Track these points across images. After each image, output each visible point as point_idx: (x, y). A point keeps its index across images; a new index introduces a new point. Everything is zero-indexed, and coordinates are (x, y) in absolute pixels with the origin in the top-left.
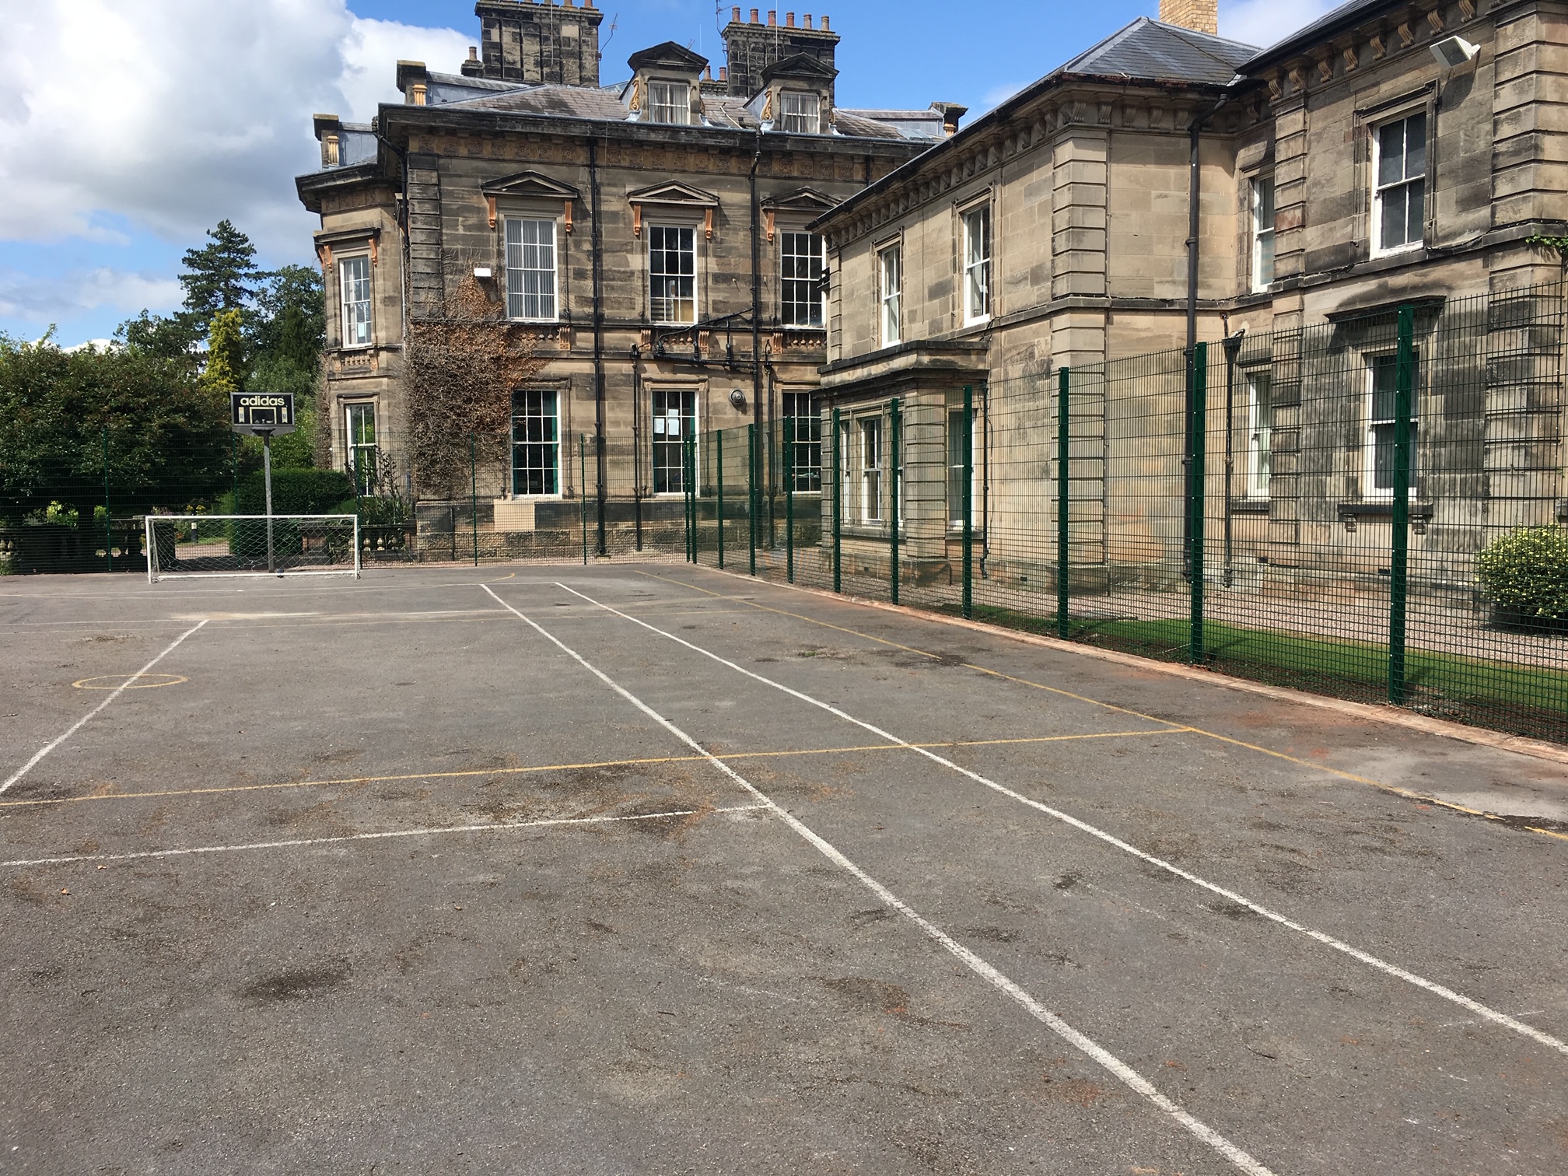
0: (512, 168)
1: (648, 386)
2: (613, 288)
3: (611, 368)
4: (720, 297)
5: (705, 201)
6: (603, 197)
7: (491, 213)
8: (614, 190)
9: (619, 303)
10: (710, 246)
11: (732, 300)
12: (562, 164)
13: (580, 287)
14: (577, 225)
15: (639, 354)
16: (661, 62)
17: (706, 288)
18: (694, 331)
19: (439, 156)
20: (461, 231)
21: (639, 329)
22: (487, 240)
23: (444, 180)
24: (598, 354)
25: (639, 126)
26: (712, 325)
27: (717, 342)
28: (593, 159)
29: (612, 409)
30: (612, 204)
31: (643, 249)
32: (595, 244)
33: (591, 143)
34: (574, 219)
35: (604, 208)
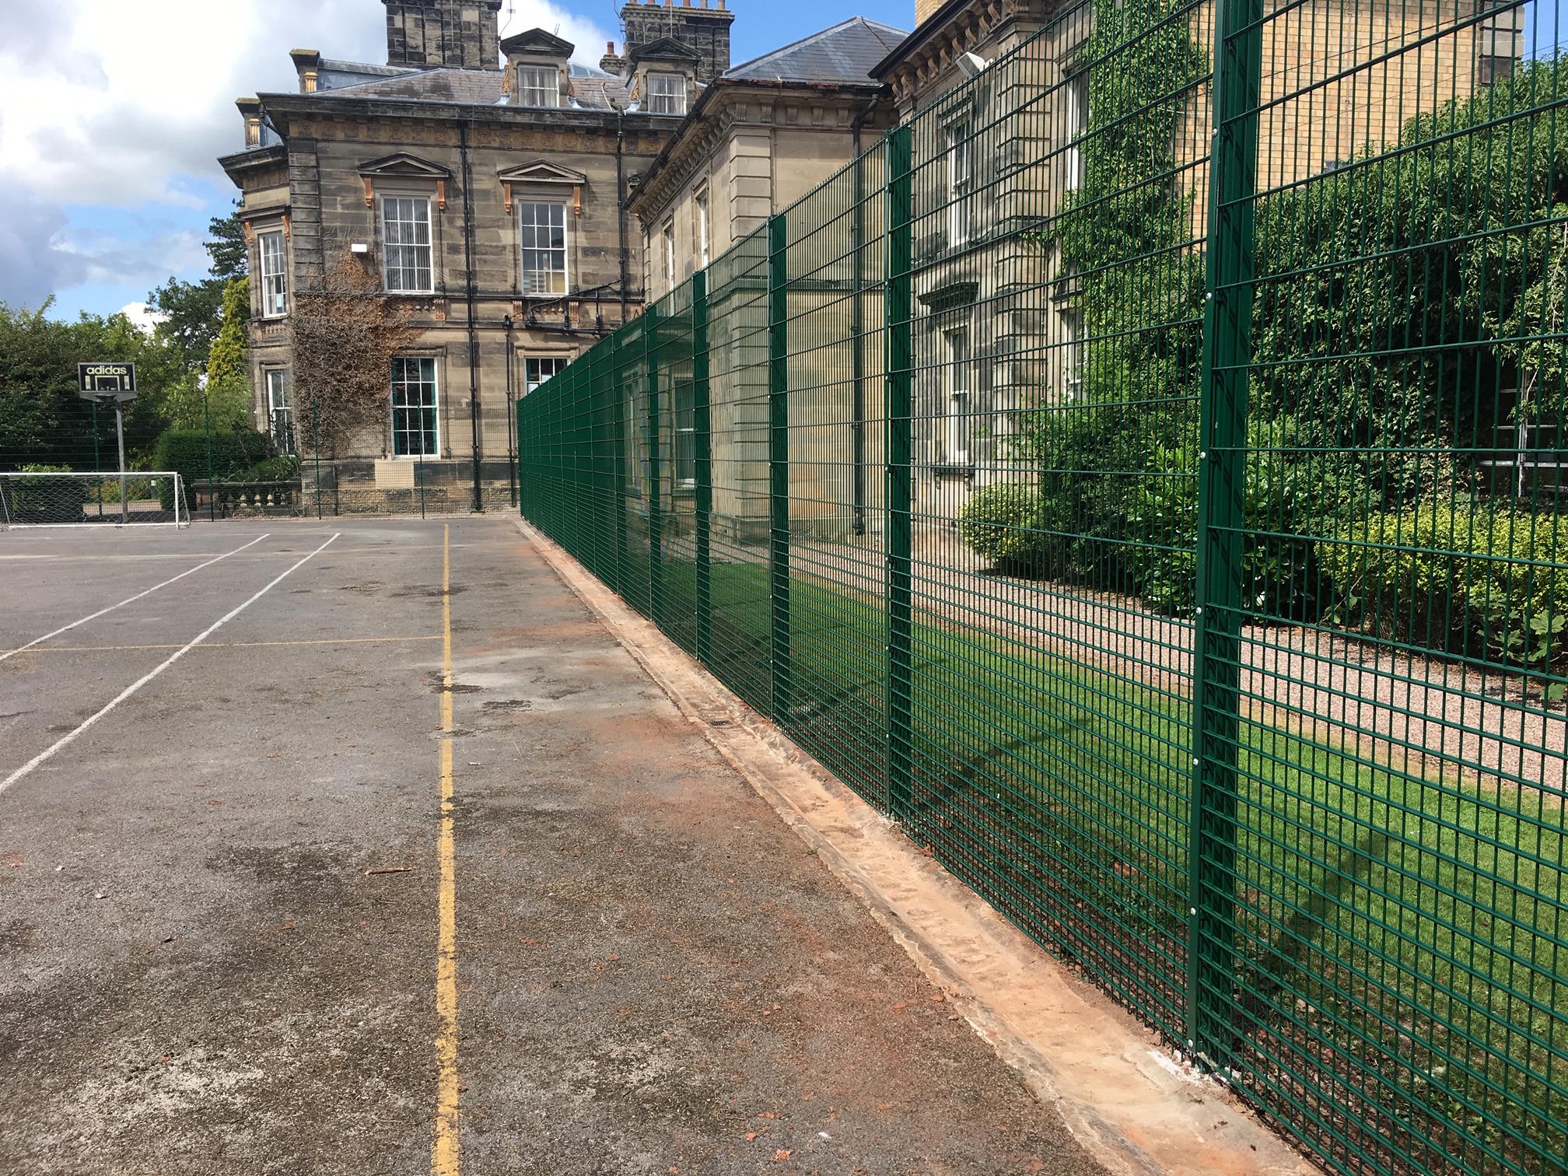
0: (386, 151)
1: (521, 353)
2: (485, 261)
3: (485, 336)
4: (590, 269)
5: (573, 179)
6: (475, 176)
7: (368, 193)
8: (485, 169)
9: (492, 276)
10: (579, 221)
11: (601, 273)
12: (435, 146)
13: (454, 261)
14: (450, 203)
15: (511, 324)
16: (528, 48)
17: (576, 261)
18: (564, 301)
19: (317, 141)
20: (339, 210)
21: (511, 300)
22: (364, 219)
23: (322, 163)
24: (472, 323)
25: (505, 109)
26: (581, 296)
27: (587, 312)
28: (463, 140)
29: (486, 375)
30: (483, 182)
31: (514, 225)
32: (467, 220)
33: (461, 125)
34: (447, 197)
35: (476, 186)
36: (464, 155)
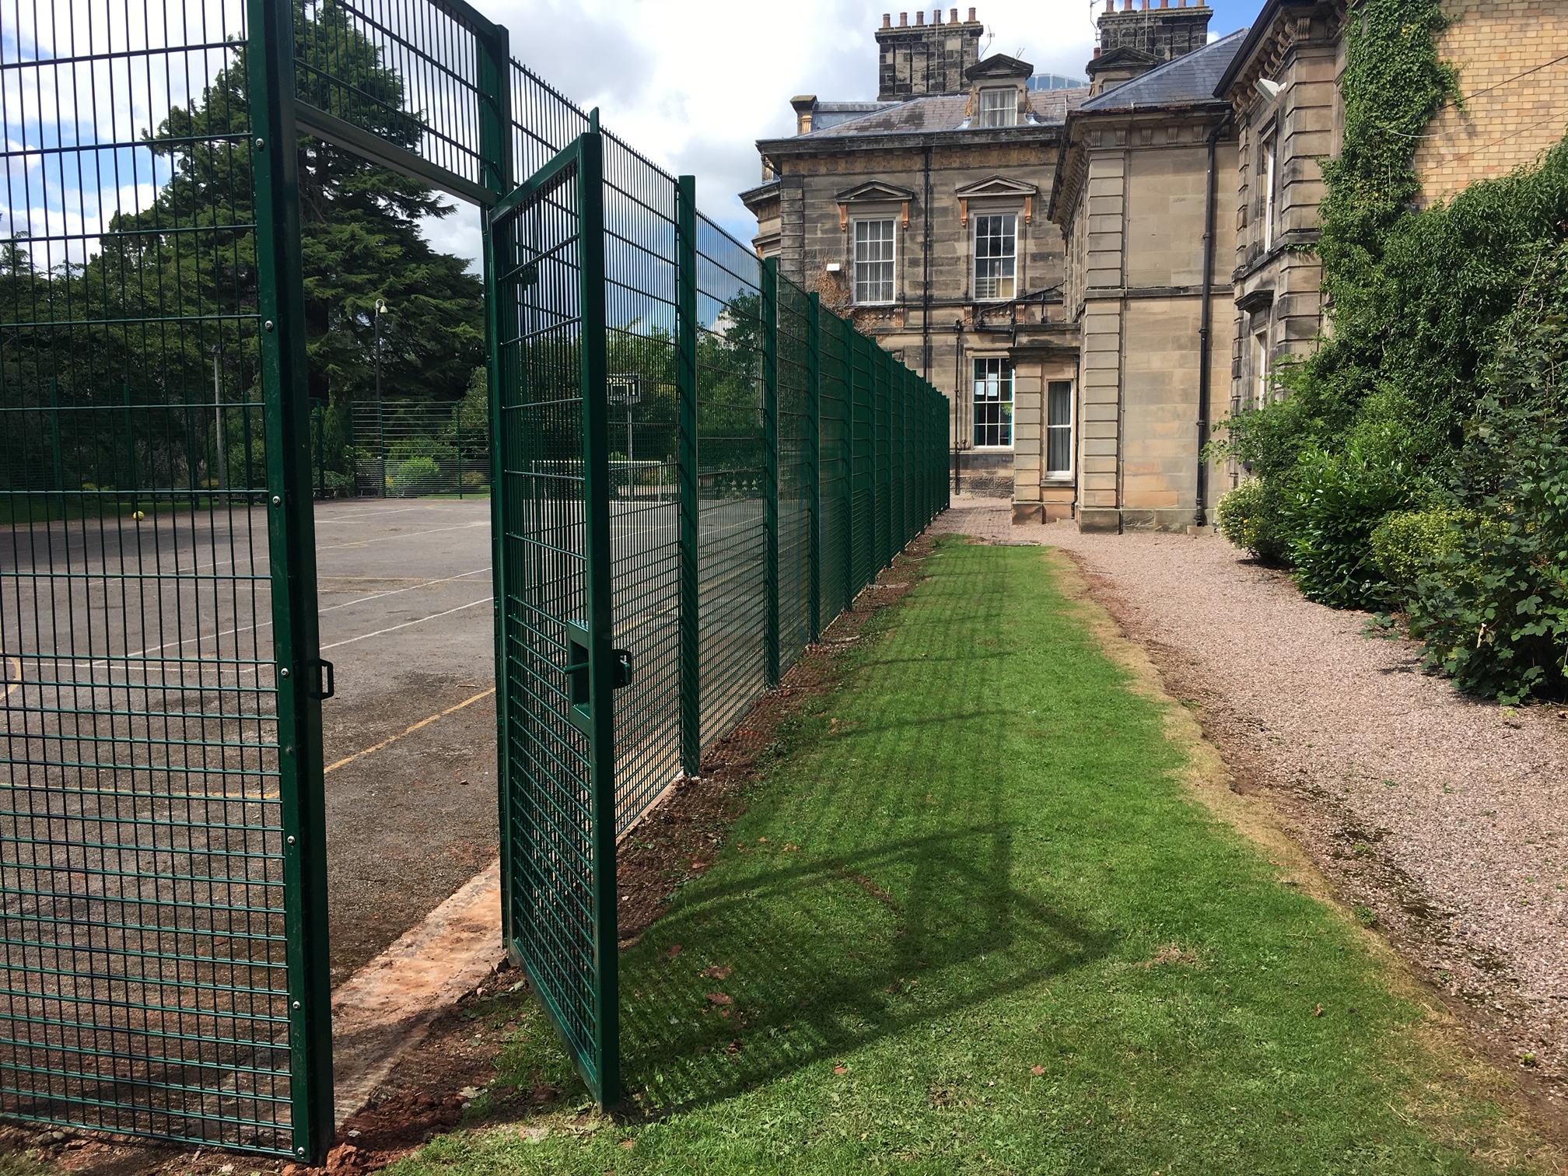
0: (863, 179)
1: (970, 354)
2: (941, 272)
3: (938, 340)
4: (1037, 274)
5: (1025, 190)
6: (936, 196)
7: (843, 218)
8: (945, 188)
9: (947, 285)
10: (1030, 229)
11: (1048, 276)
12: (902, 172)
13: (914, 274)
14: (913, 221)
15: (962, 328)
16: (989, 73)
17: (1024, 267)
18: (1012, 305)
19: (804, 176)
20: (819, 235)
21: (962, 306)
22: (839, 241)
23: (807, 195)
24: (926, 329)
25: (966, 132)
26: (1027, 299)
27: (1033, 314)
28: (927, 164)
29: (938, 375)
30: (943, 201)
31: (969, 237)
32: (926, 236)
33: (925, 151)
34: (910, 216)
35: (936, 205)
36: (927, 177)
